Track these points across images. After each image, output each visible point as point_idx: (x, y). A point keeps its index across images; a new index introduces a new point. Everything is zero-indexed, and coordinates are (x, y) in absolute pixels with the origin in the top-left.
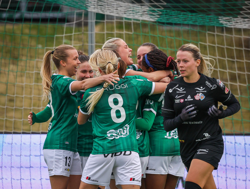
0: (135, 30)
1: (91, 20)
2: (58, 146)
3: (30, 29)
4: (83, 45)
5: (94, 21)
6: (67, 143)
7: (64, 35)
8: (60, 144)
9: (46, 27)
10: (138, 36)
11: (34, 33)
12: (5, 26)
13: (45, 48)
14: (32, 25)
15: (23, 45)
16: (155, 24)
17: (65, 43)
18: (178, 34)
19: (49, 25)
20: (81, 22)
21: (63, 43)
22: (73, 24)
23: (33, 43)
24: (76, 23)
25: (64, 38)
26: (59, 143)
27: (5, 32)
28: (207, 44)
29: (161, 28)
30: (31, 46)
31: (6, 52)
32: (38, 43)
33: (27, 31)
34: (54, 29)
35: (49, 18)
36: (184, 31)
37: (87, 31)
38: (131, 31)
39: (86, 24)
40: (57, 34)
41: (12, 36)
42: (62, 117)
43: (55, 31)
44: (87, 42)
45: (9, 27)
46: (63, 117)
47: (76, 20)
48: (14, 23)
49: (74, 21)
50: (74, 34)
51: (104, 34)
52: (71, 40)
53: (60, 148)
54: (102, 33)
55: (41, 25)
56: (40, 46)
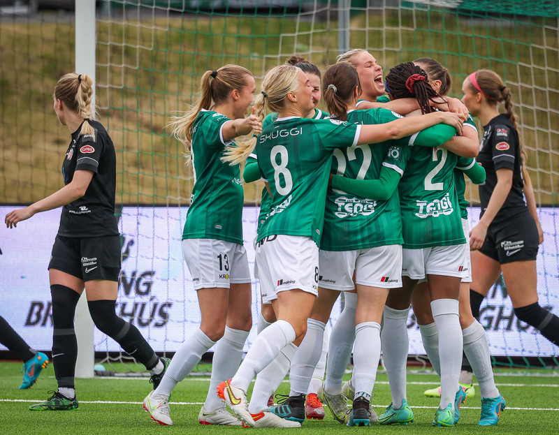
0: (419, 25)
1: (344, 7)
2: (204, 232)
3: (239, 26)
4: (328, 52)
5: (348, 9)
6: (219, 227)
7: (296, 34)
8: (207, 228)
9: (266, 22)
10: (424, 36)
11: (245, 32)
12: (196, 21)
13: (265, 56)
14: (242, 18)
15: (227, 53)
16: (453, 13)
17: (298, 50)
18: (494, 32)
19: (271, 19)
20: (326, 11)
21: (295, 50)
22: (312, 14)
23: (244, 50)
24: (316, 14)
25: (296, 39)
26: (204, 228)
27: (197, 30)
28: (545, 47)
29: (465, 22)
30: (240, 55)
31: (198, 67)
32: (253, 50)
33: (233, 30)
34: (280, 25)
35: (271, 7)
36: (505, 28)
37: (337, 27)
38: (413, 27)
39: (335, 17)
40: (284, 32)
41: (208, 38)
42: (210, 184)
43: (281, 28)
44: (337, 48)
45: (203, 22)
46: (212, 184)
47: (317, 9)
48: (227, 14)
49: (313, 10)
50: (313, 33)
51: (364, 32)
52: (308, 44)
53: (206, 237)
54: (362, 29)
55: (257, 19)
56: (256, 54)
